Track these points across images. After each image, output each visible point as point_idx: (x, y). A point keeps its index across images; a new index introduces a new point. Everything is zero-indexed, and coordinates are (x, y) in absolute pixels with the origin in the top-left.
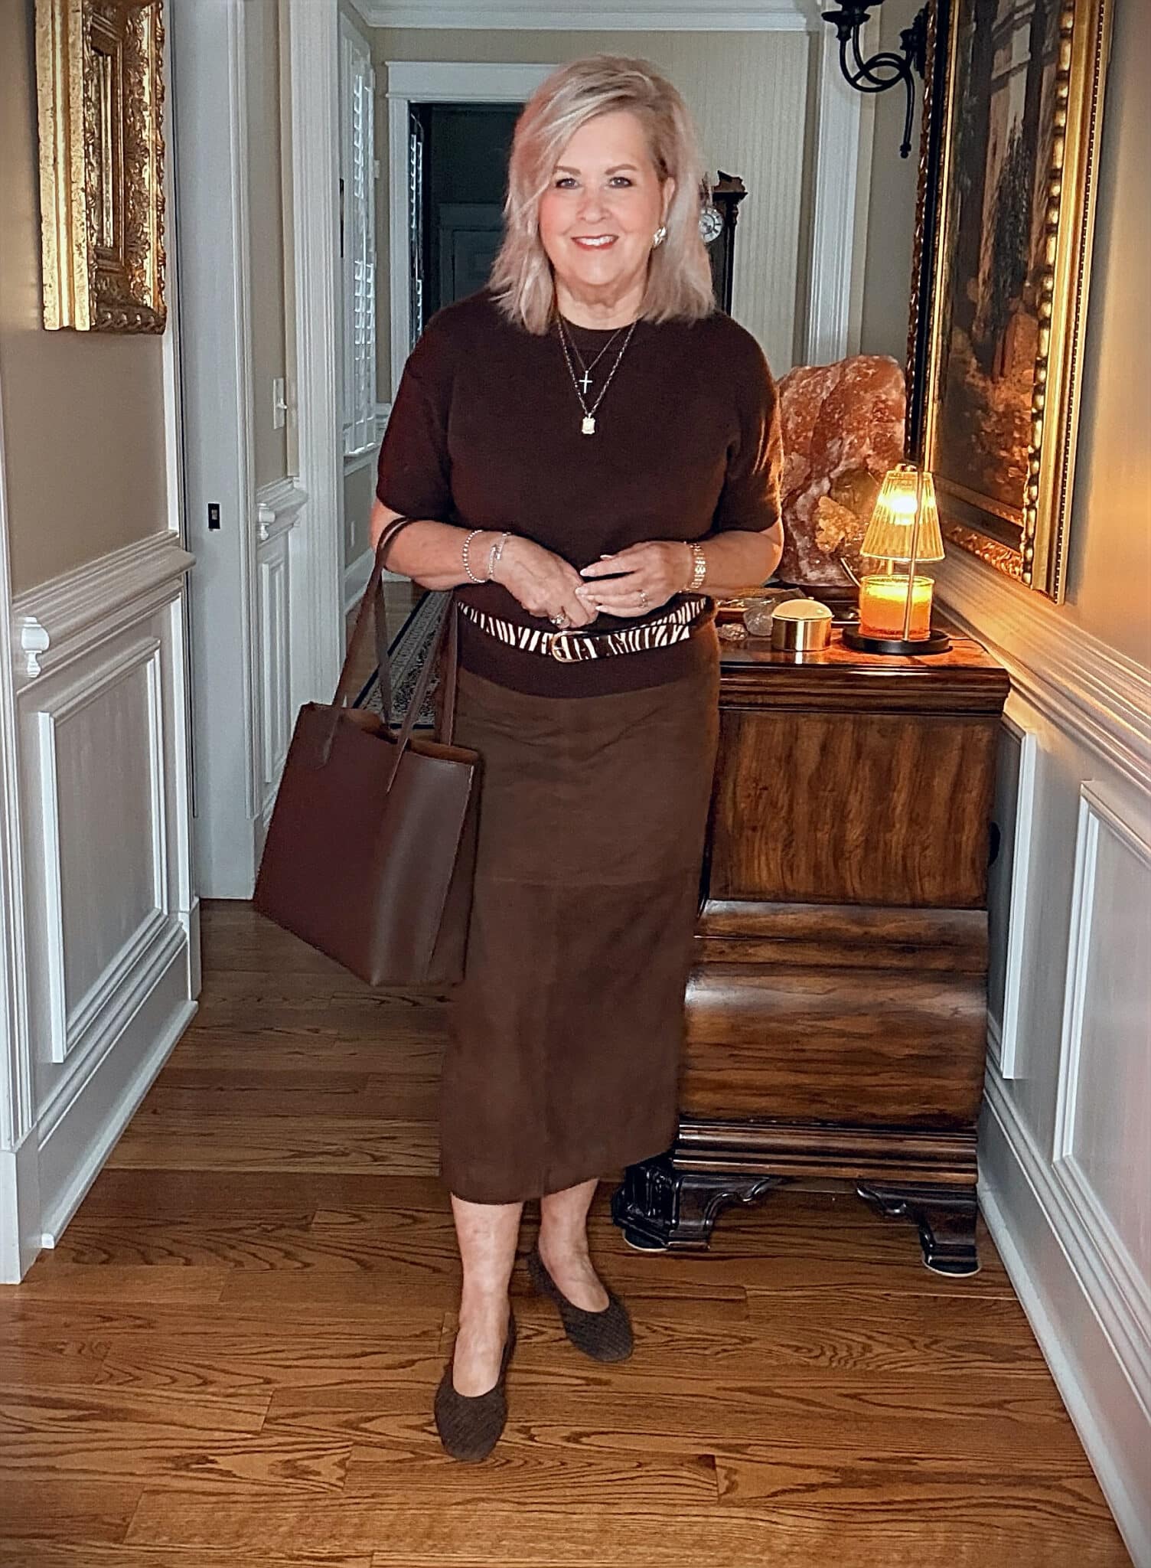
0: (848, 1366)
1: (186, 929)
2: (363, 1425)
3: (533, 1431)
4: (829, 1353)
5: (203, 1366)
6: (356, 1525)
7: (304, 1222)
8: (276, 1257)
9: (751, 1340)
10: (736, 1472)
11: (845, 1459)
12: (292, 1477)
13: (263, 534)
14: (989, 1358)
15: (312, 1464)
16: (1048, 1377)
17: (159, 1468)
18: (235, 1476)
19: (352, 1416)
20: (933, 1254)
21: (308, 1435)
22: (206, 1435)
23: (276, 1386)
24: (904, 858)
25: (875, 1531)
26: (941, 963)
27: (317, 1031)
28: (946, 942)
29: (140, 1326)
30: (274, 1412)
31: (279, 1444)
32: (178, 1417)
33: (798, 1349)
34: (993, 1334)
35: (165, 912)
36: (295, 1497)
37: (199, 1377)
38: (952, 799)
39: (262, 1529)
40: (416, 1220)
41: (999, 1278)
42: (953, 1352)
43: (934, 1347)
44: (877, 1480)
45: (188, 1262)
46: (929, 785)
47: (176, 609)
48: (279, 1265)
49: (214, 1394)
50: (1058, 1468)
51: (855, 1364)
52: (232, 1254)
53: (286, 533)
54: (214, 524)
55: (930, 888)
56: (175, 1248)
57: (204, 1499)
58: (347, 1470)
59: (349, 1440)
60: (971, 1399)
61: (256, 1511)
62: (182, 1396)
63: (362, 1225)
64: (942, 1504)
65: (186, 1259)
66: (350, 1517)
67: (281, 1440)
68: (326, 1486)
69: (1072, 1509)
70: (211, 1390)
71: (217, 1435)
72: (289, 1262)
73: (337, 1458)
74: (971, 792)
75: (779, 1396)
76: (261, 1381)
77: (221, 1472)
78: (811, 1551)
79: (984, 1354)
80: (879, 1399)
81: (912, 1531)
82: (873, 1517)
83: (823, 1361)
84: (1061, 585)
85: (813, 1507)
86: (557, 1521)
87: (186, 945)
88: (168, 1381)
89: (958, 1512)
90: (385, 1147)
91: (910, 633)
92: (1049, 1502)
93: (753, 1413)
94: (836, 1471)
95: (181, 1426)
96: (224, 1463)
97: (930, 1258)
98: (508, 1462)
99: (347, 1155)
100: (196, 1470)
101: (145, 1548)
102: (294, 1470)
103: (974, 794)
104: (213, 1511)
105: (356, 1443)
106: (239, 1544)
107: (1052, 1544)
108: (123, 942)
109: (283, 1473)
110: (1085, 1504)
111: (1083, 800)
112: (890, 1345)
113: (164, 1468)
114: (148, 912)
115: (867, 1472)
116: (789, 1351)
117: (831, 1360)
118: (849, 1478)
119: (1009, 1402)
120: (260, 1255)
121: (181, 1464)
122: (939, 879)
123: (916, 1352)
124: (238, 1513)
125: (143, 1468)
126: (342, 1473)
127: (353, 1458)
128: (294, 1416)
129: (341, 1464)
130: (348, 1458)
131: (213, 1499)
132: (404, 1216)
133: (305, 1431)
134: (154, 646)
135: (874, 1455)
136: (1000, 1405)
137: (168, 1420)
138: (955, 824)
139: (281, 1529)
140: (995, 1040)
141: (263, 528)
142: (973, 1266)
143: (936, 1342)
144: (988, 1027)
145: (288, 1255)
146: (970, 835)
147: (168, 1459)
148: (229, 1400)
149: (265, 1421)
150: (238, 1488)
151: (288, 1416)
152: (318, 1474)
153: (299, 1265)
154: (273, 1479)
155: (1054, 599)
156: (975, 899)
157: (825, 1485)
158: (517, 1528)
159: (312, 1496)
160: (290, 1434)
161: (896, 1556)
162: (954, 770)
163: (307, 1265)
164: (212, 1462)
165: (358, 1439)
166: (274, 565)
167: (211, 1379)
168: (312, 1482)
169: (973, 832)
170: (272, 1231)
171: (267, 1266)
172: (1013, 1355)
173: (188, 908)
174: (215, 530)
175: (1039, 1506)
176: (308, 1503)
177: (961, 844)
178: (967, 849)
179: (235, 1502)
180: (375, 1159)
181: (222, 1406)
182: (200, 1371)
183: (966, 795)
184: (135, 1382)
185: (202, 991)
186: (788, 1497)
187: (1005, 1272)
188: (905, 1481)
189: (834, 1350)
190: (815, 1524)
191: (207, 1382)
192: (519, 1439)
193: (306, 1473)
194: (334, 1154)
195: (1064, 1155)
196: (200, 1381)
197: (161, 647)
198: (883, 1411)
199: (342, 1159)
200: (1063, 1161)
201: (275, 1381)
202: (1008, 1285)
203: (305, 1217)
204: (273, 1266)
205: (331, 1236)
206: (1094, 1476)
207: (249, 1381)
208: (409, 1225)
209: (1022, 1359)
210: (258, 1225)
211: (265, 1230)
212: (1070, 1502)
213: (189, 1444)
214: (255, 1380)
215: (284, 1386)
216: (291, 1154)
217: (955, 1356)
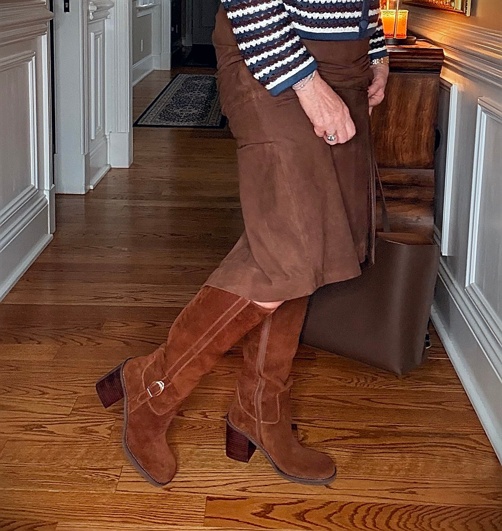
0: (365, 386)
1: (48, 198)
2: (121, 411)
3: (207, 414)
4: (356, 381)
5: (42, 386)
6: (114, 454)
7: (99, 326)
8: (84, 341)
9: (318, 375)
10: (307, 431)
11: (363, 426)
12: (84, 433)
13: (91, 17)
14: (434, 383)
15: (96, 429)
16: (464, 392)
17: (18, 430)
18: (55, 433)
19: (116, 408)
21: (93, 416)
22: (43, 416)
23: (79, 395)
24: (394, 143)
25: (375, 457)
26: (411, 194)
27: (111, 247)
28: (414, 184)
29: (12, 370)
30: (77, 406)
31: (79, 420)
32: (30, 409)
33: (340, 379)
34: (437, 373)
35: (37, 187)
36: (85, 443)
37: (40, 391)
38: (417, 114)
39: (67, 457)
40: (155, 325)
41: (441, 350)
42: (417, 381)
43: (408, 379)
44: (377, 435)
45: (39, 343)
46: (406, 107)
48: (84, 344)
49: (48, 399)
50: (467, 430)
51: (368, 385)
52: (61, 339)
53: (104, 20)
54: (67, 10)
55: (406, 158)
56: (35, 337)
57: (38, 443)
58: (112, 431)
59: (114, 418)
60: (426, 401)
61: (65, 448)
62: (30, 399)
63: (128, 327)
64: (409, 445)
65: (38, 341)
66: (113, 451)
67: (78, 417)
68: (101, 437)
69: (475, 448)
70: (47, 396)
71: (47, 416)
72: (90, 343)
73: (108, 426)
74: (425, 110)
75: (330, 399)
76: (72, 393)
77: (48, 432)
78: (344, 465)
79: (432, 381)
80: (380, 401)
81: (395, 457)
82: (375, 451)
83: (352, 385)
84: (469, 7)
85: (345, 447)
86: (216, 453)
87: (48, 206)
88: (25, 393)
89: (417, 449)
90: (142, 295)
91: (397, 35)
92: (463, 445)
93: (316, 406)
94: (357, 431)
95: (30, 412)
96: (50, 428)
98: (194, 427)
99: (123, 298)
100: (36, 431)
101: (6, 465)
102: (86, 431)
103: (427, 111)
104: (43, 449)
105: (117, 419)
106: (55, 463)
107: (464, 463)
109: (80, 432)
110: (481, 446)
111: (479, 106)
112: (385, 378)
113: (20, 430)
114: (27, 187)
115: (372, 432)
116: (336, 380)
117: (356, 384)
118: (364, 434)
119: (444, 402)
120: (76, 340)
121: (28, 428)
122: (410, 153)
123: (398, 381)
124: (55, 449)
125: (10, 430)
126: (109, 432)
127: (115, 425)
128: (87, 408)
129: (109, 428)
130: (113, 426)
131: (44, 443)
132: (149, 323)
133: (92, 414)
134: (33, 54)
135: (375, 424)
136: (439, 403)
137: (24, 409)
138: (418, 127)
139: (77, 457)
140: (438, 238)
141: (91, 14)
142: (428, 344)
143: (408, 377)
145: (89, 340)
146: (426, 133)
147: (23, 427)
148: (56, 401)
149: (73, 410)
150: (57, 438)
151: (84, 408)
152: (97, 432)
153: (94, 344)
154: (74, 434)
155: (465, 14)
156: (429, 164)
157: (351, 437)
158: (195, 455)
159: (94, 442)
160: (85, 415)
161: (386, 468)
162: (418, 99)
163: (99, 344)
164: (45, 427)
165: (118, 417)
166: (97, 34)
167: (46, 391)
168: (94, 436)
169: (427, 131)
170: (82, 330)
171: (79, 344)
172: (446, 382)
173: (49, 189)
174: (67, 13)
175: (458, 446)
176: (91, 445)
177: (421, 136)
178: (424, 140)
179: (54, 445)
180: (136, 300)
181: (50, 403)
182: (42, 389)
183: (424, 112)
184: (8, 394)
185: (56, 231)
186: (332, 442)
187: (443, 347)
188: (391, 435)
189: (358, 380)
190: (346, 454)
191: (44, 393)
192: (200, 417)
193: (91, 432)
194: (116, 298)
195: (471, 283)
196: (41, 393)
197: (35, 55)
198: (382, 406)
199: (120, 300)
200: (470, 286)
201: (80, 393)
202: (445, 353)
203: (100, 324)
204: (82, 344)
205: (113, 332)
206: (485, 434)
207: (66, 393)
208: (151, 327)
209: (450, 384)
210: (77, 327)
211: (79, 329)
212: (473, 445)
213: (33, 420)
214: (70, 392)
215: (83, 395)
216: (94, 298)
217: (418, 383)
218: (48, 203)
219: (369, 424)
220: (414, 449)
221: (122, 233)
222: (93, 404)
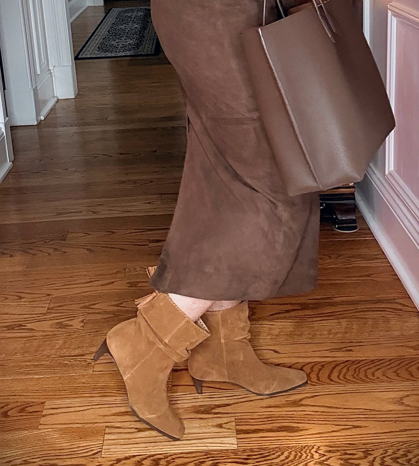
1: (4, 130)
2: (91, 307)
5: (19, 292)
6: (89, 342)
7: (63, 238)
8: (51, 251)
10: (255, 308)
11: (303, 300)
12: (60, 328)
14: (363, 260)
15: (70, 323)
18: (34, 330)
19: (87, 304)
20: (337, 225)
21: (67, 313)
22: (22, 317)
23: (53, 296)
25: (316, 324)
27: (67, 170)
30: (51, 306)
31: (54, 317)
32: (8, 311)
34: (364, 251)
36: (62, 335)
37: (17, 296)
39: (48, 348)
40: (113, 233)
41: (368, 231)
42: (348, 259)
43: (340, 258)
44: (316, 306)
45: (11, 256)
48: (52, 254)
49: (25, 302)
50: (394, 296)
52: (30, 251)
56: (5, 251)
57: (21, 339)
58: (85, 323)
59: (86, 312)
60: (357, 275)
62: (10, 304)
63: (89, 237)
64: (344, 312)
65: (11, 255)
66: (87, 340)
68: (75, 330)
69: (401, 310)
70: (23, 300)
71: (26, 316)
72: (57, 252)
73: (80, 319)
76: (46, 295)
77: (28, 329)
78: (288, 333)
79: (362, 258)
81: (332, 323)
82: (314, 319)
85: (289, 318)
87: (4, 137)
88: (4, 299)
89: (351, 315)
90: (99, 209)
92: (391, 308)
94: (298, 305)
95: (10, 314)
96: (29, 326)
97: (337, 226)
99: (82, 212)
100: (17, 330)
102: (61, 325)
104: (25, 343)
105: (88, 313)
106: (37, 354)
107: (392, 323)
109: (56, 327)
110: (406, 307)
111: (389, 11)
113: (3, 330)
115: (312, 304)
118: (304, 307)
119: (372, 274)
120: (44, 251)
121: (10, 328)
123: (331, 260)
124: (36, 343)
126: (82, 324)
127: (87, 319)
128: (61, 306)
129: (82, 321)
130: (86, 319)
131: (25, 339)
132: (108, 232)
135: (314, 298)
136: (368, 276)
137: (4, 312)
139: (56, 347)
142: (355, 228)
143: (339, 256)
145: (56, 250)
147: (5, 327)
148: (32, 303)
149: (48, 309)
150: (36, 334)
151: (58, 306)
152: (71, 326)
153: (61, 253)
157: (294, 310)
160: (59, 313)
161: (326, 333)
163: (65, 253)
164: (25, 326)
165: (89, 312)
167: (23, 296)
168: (69, 329)
170: (49, 242)
171: (47, 254)
172: (373, 258)
173: (4, 122)
175: (387, 310)
176: (67, 337)
179: (35, 339)
180: (94, 213)
181: (27, 306)
185: (14, 159)
186: (277, 315)
187: (370, 229)
188: (328, 305)
190: (290, 324)
191: (21, 298)
193: (67, 326)
194: (76, 212)
195: (390, 170)
196: (18, 298)
199: (79, 214)
200: (390, 174)
202: (371, 234)
203: (64, 236)
204: (50, 254)
205: (76, 241)
206: (410, 297)
207: (39, 296)
208: (110, 234)
209: (377, 259)
210: (43, 240)
211: (46, 242)
212: (400, 307)
213: (14, 320)
214: (44, 295)
215: (55, 296)
216: (56, 214)
217: (348, 260)
218: (5, 134)
219: (308, 298)
220: (348, 315)
221: (75, 156)
222: (66, 303)
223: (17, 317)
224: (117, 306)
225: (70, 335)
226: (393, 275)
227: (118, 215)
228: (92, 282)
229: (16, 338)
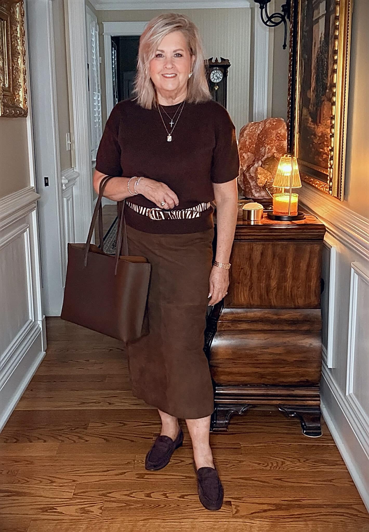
0: (277, 469)
1: (41, 326)
2: (108, 495)
3: (168, 495)
4: (270, 465)
5: (51, 477)
6: (106, 529)
7: (85, 426)
8: (75, 438)
9: (243, 461)
10: (238, 506)
11: (276, 501)
12: (84, 513)
13: (64, 188)
14: (327, 465)
15: (91, 509)
16: (346, 471)
17: (37, 512)
18: (63, 514)
19: (104, 492)
20: (306, 430)
21: (89, 499)
22: (53, 500)
23: (78, 482)
24: (291, 292)
25: (287, 525)
26: (305, 328)
27: (88, 361)
28: (306, 320)
29: (28, 464)
30: (76, 491)
32: (43, 494)
33: (259, 464)
34: (327, 457)
35: (33, 321)
36: (85, 520)
37: (50, 480)
38: (307, 271)
40: (125, 424)
41: (330, 437)
42: (314, 463)
43: (307, 462)
44: (288, 507)
45: (45, 441)
46: (299, 266)
47: (34, 214)
49: (55, 486)
50: (351, 501)
51: (279, 468)
52: (60, 438)
53: (72, 187)
54: (47, 184)
55: (300, 302)
56: (40, 437)
57: (53, 522)
58: (102, 511)
59: (103, 500)
61: (72, 525)
62: (44, 487)
63: (106, 427)
64: (310, 515)
65: (44, 440)
66: (105, 526)
67: (79, 501)
68: (95, 516)
69: (357, 515)
70: (54, 484)
71: (57, 500)
72: (80, 440)
73: (99, 506)
74: (313, 267)
75: (253, 480)
77: (59, 512)
79: (325, 463)
80: (288, 480)
81: (301, 525)
82: (287, 520)
83: (268, 468)
84: (342, 194)
85: (266, 517)
86: (177, 525)
87: (41, 332)
88: (39, 482)
89: (317, 517)
90: (113, 400)
91: (291, 213)
92: (348, 513)
93: (244, 486)
94: (274, 505)
95: (44, 497)
96: (59, 510)
97: (305, 431)
98: (159, 505)
99: (100, 403)
100: (50, 512)
102: (84, 511)
103: (314, 268)
104: (56, 526)
105: (106, 501)
108: (19, 331)
109: (80, 512)
110: (361, 514)
111: (352, 269)
112: (291, 462)
113: (39, 512)
114: (27, 321)
115: (284, 505)
116: (256, 465)
117: (271, 467)
118: (278, 507)
119: (333, 480)
120: (70, 438)
121: (44, 510)
122: (303, 298)
123: (301, 464)
124: (65, 526)
125: (31, 512)
126: (101, 511)
127: (105, 506)
128: (84, 492)
129: (101, 508)
130: (103, 506)
131: (57, 522)
132: (120, 423)
133: (88, 497)
134: (26, 227)
135: (286, 499)
136: (330, 481)
137: (40, 495)
138: (308, 279)
140: (325, 354)
141: (64, 185)
142: (320, 434)
143: (307, 460)
144: (322, 350)
145: (80, 438)
146: (314, 283)
147: (40, 509)
148: (61, 488)
149: (74, 494)
150: (65, 518)
151: (82, 492)
152: (92, 512)
153: (84, 441)
154: (77, 514)
155: (340, 199)
156: (317, 306)
158: (162, 528)
160: (82, 499)
162: (307, 260)
163: (87, 441)
164: (56, 509)
165: (106, 499)
166: (68, 198)
167: (54, 480)
168: (91, 515)
169: (315, 282)
170: (75, 429)
171: (72, 442)
172: (334, 464)
173: (41, 319)
174: (47, 186)
175: (345, 514)
176: (89, 522)
177: (311, 285)
178: (313, 288)
179: (64, 522)
180: (110, 404)
181: (58, 490)
182: (50, 478)
183: (312, 269)
184: (28, 483)
185: (47, 348)
186: (257, 514)
187: (331, 435)
188: (298, 507)
189: (272, 464)
190: (267, 523)
191: (52, 482)
192: (163, 498)
193: (88, 512)
194: (95, 403)
195: (350, 393)
196: (50, 482)
197: (29, 227)
198: (290, 484)
199: (97, 404)
200: (349, 395)
201: (77, 481)
202: (332, 440)
203: (86, 425)
204: (75, 442)
205: (95, 431)
206: (364, 504)
207: (67, 481)
208: (122, 426)
209: (337, 465)
210: (69, 428)
211: (72, 429)
212: (355, 513)
213: (47, 503)
214: (70, 481)
215: (80, 482)
216: (80, 403)
217: (314, 465)
218: (41, 329)
219: (283, 499)
220: (314, 518)
221: (94, 348)
222: (87, 490)
223: (49, 500)
224: (128, 495)
225: (91, 521)
226: (350, 482)
227: (128, 408)
228: (108, 471)
229: (50, 520)
